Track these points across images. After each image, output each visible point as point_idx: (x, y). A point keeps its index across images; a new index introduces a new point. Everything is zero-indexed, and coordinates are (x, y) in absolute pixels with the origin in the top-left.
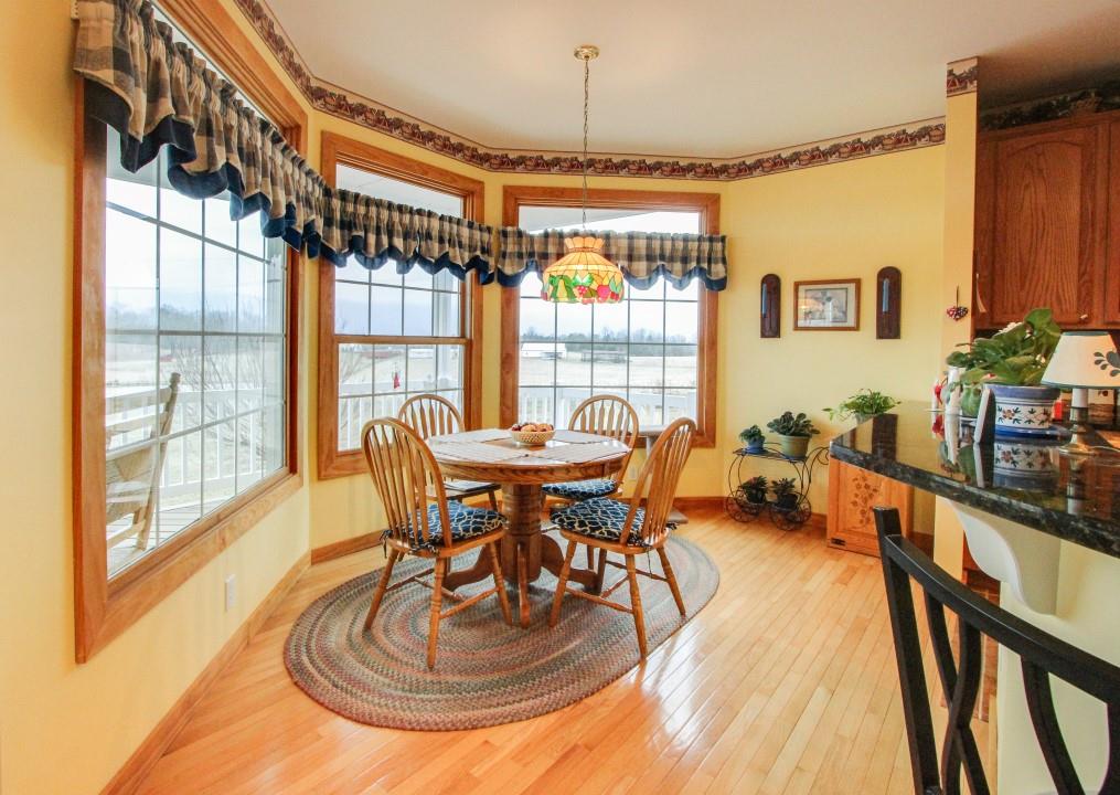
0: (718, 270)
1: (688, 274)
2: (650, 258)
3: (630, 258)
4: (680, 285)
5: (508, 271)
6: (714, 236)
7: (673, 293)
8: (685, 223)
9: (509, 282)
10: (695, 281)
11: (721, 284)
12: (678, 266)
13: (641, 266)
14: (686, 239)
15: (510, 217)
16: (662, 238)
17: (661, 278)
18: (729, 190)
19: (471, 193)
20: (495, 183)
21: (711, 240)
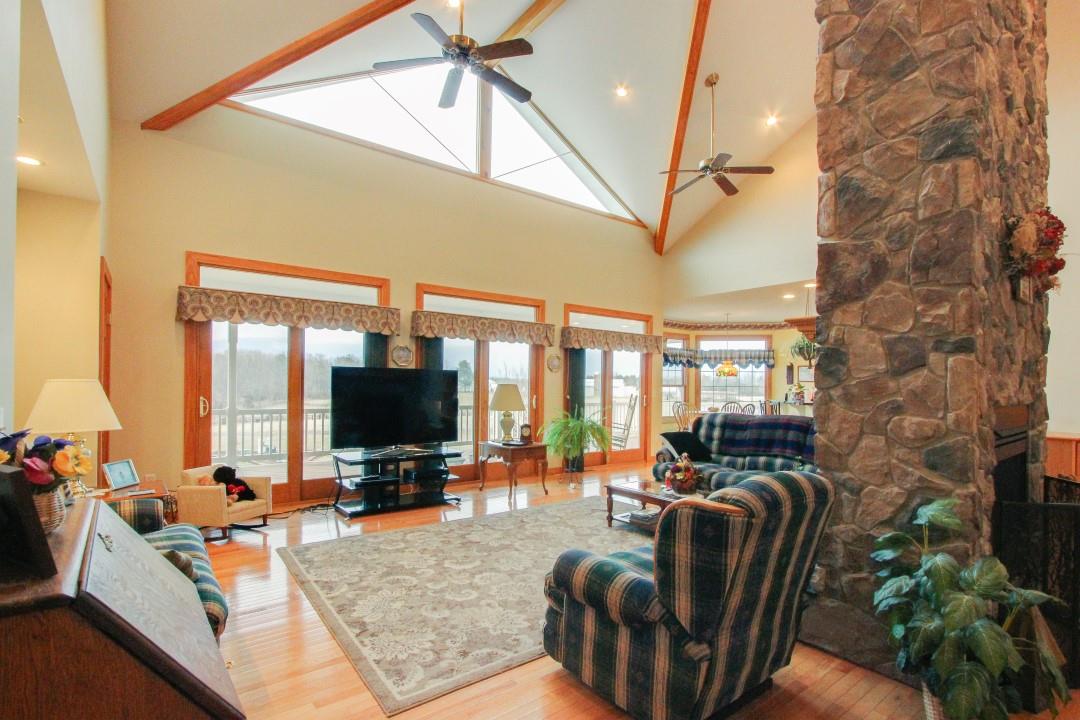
0: (771, 362)
1: (761, 363)
2: (746, 358)
3: (740, 358)
4: (757, 367)
5: (698, 363)
6: (770, 350)
7: (755, 369)
8: (760, 345)
9: (697, 367)
10: (763, 366)
11: (773, 366)
12: (757, 361)
13: (743, 361)
14: (760, 351)
15: (697, 345)
16: (751, 351)
17: (751, 365)
18: (776, 333)
19: (686, 338)
20: (693, 334)
21: (769, 351)
